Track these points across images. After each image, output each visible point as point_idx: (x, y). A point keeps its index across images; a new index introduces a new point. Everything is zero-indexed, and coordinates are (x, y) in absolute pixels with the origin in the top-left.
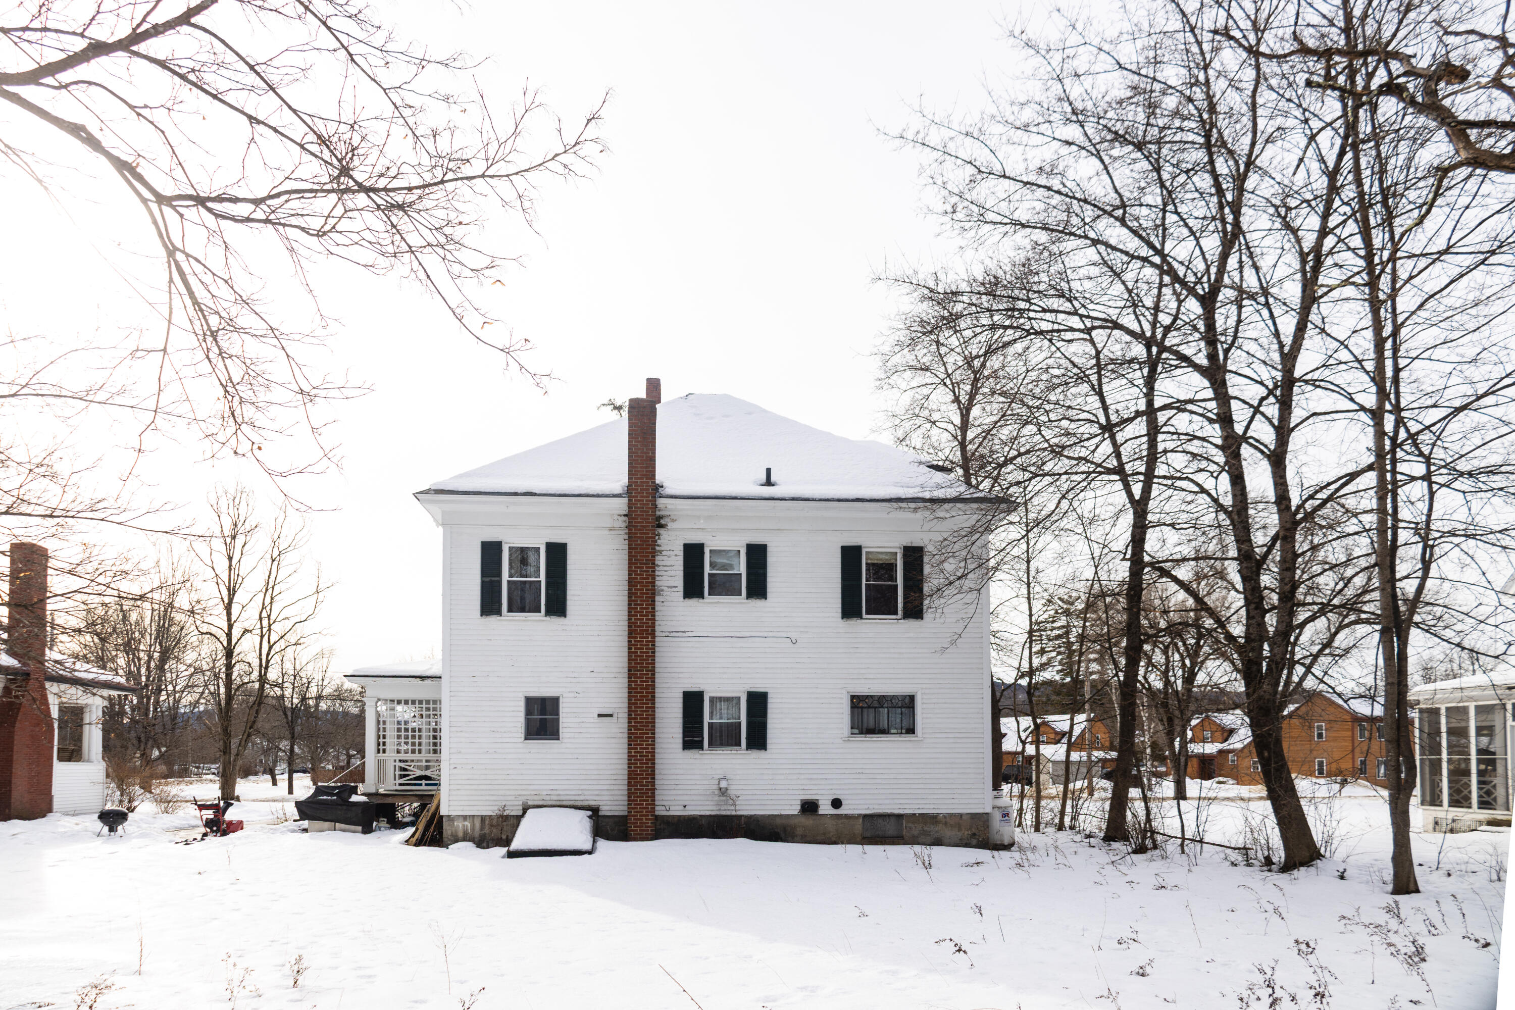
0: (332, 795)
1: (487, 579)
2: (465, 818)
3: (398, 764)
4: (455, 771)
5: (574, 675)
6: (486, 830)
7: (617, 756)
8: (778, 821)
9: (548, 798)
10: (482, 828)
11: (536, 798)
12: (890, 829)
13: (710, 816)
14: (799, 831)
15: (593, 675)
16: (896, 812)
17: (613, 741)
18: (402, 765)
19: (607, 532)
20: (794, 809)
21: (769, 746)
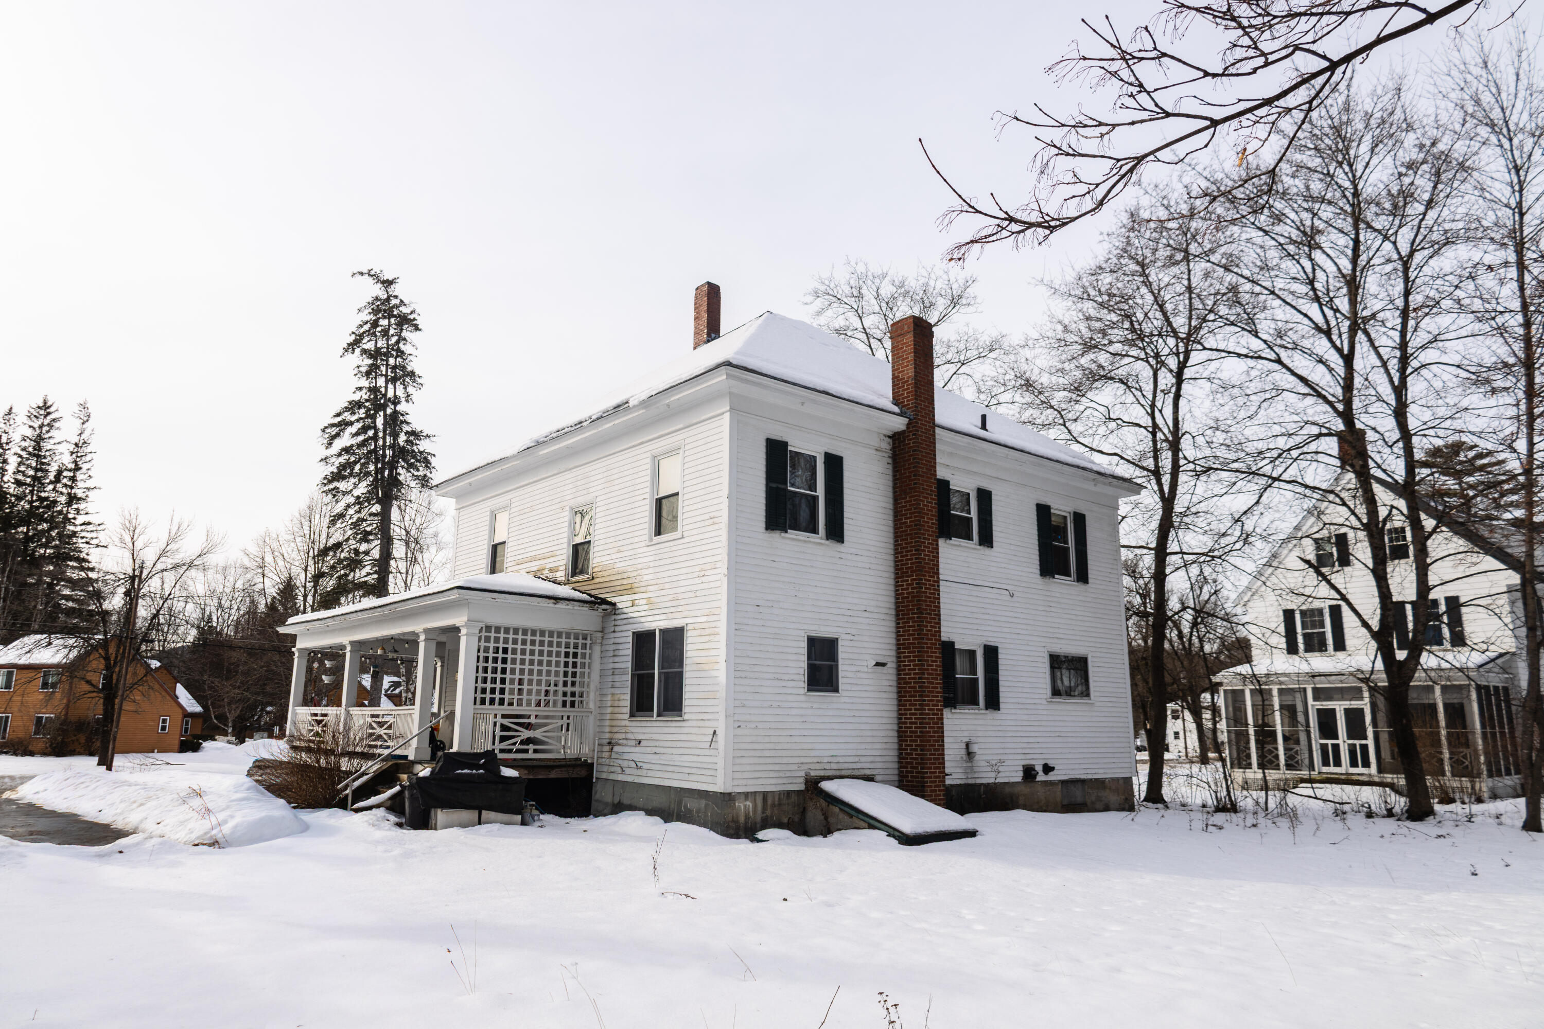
0: (478, 767)
1: (774, 485)
2: (746, 795)
3: (500, 720)
4: (739, 731)
5: (849, 613)
6: (768, 812)
7: (887, 714)
8: (1007, 790)
9: (828, 766)
10: (764, 809)
11: (818, 766)
12: (1078, 794)
13: (960, 785)
14: (1021, 801)
15: (866, 614)
16: (1083, 777)
17: (884, 695)
18: (506, 722)
19: (874, 452)
20: (1017, 776)
21: (1002, 706)
